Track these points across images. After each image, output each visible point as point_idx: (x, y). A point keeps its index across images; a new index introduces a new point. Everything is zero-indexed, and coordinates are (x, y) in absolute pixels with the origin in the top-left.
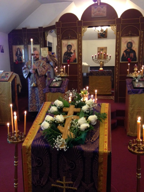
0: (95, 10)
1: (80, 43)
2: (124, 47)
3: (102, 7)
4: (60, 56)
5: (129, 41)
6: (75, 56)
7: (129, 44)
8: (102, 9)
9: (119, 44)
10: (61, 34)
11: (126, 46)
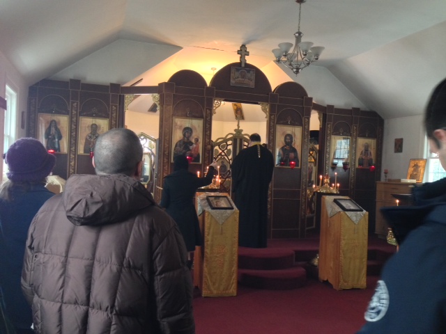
0: (237, 74)
1: (208, 126)
2: (280, 141)
3: (248, 71)
4: (169, 147)
5: (289, 132)
6: (198, 149)
7: (288, 138)
8: (249, 75)
9: (273, 136)
10: (173, 104)
11: (283, 139)
